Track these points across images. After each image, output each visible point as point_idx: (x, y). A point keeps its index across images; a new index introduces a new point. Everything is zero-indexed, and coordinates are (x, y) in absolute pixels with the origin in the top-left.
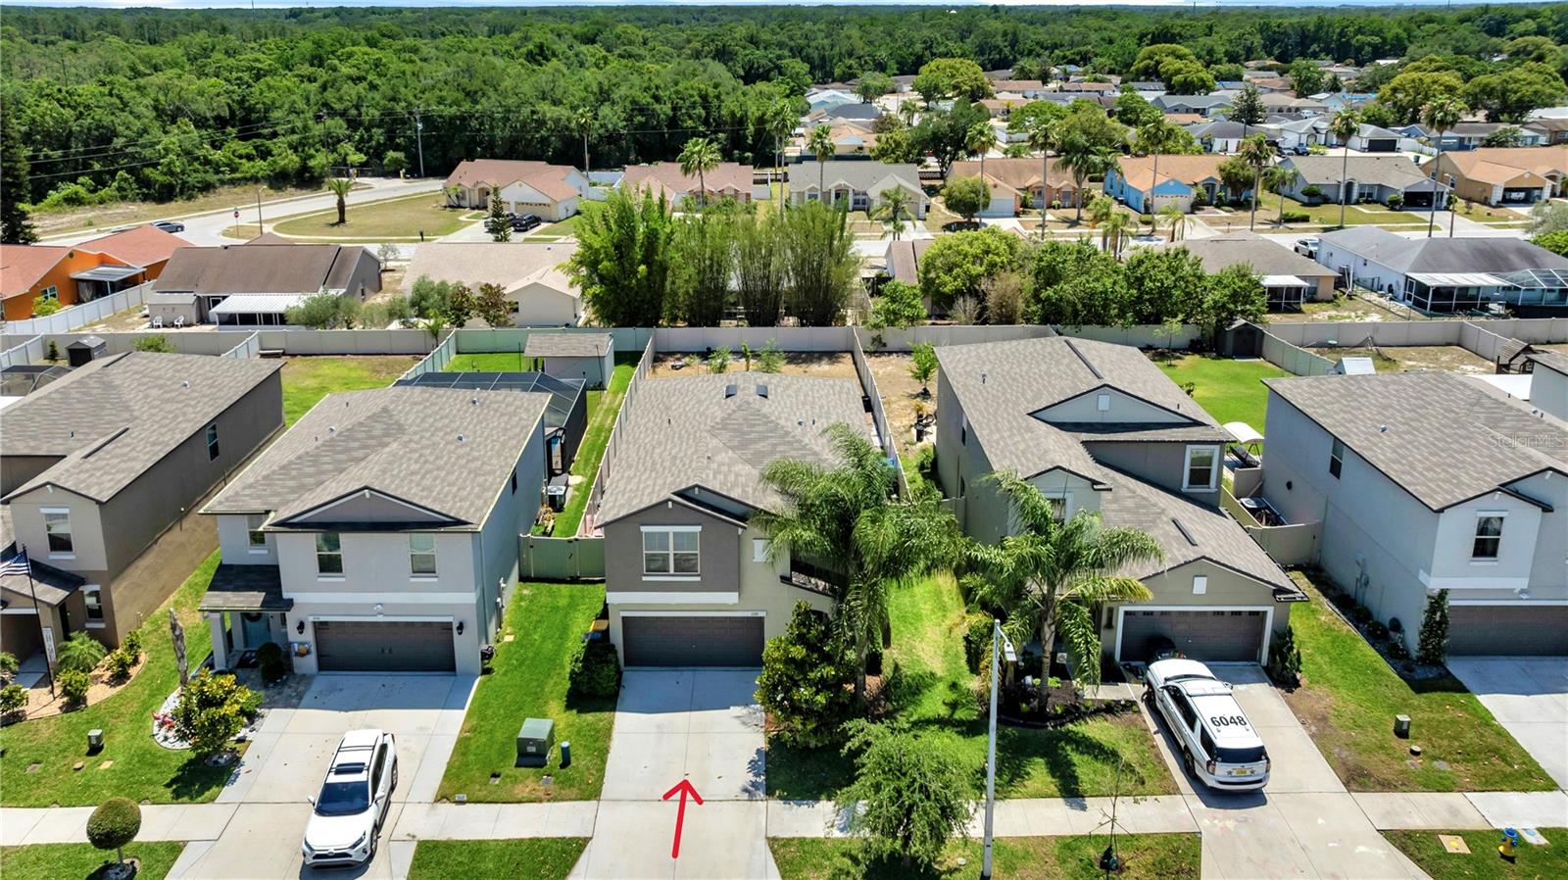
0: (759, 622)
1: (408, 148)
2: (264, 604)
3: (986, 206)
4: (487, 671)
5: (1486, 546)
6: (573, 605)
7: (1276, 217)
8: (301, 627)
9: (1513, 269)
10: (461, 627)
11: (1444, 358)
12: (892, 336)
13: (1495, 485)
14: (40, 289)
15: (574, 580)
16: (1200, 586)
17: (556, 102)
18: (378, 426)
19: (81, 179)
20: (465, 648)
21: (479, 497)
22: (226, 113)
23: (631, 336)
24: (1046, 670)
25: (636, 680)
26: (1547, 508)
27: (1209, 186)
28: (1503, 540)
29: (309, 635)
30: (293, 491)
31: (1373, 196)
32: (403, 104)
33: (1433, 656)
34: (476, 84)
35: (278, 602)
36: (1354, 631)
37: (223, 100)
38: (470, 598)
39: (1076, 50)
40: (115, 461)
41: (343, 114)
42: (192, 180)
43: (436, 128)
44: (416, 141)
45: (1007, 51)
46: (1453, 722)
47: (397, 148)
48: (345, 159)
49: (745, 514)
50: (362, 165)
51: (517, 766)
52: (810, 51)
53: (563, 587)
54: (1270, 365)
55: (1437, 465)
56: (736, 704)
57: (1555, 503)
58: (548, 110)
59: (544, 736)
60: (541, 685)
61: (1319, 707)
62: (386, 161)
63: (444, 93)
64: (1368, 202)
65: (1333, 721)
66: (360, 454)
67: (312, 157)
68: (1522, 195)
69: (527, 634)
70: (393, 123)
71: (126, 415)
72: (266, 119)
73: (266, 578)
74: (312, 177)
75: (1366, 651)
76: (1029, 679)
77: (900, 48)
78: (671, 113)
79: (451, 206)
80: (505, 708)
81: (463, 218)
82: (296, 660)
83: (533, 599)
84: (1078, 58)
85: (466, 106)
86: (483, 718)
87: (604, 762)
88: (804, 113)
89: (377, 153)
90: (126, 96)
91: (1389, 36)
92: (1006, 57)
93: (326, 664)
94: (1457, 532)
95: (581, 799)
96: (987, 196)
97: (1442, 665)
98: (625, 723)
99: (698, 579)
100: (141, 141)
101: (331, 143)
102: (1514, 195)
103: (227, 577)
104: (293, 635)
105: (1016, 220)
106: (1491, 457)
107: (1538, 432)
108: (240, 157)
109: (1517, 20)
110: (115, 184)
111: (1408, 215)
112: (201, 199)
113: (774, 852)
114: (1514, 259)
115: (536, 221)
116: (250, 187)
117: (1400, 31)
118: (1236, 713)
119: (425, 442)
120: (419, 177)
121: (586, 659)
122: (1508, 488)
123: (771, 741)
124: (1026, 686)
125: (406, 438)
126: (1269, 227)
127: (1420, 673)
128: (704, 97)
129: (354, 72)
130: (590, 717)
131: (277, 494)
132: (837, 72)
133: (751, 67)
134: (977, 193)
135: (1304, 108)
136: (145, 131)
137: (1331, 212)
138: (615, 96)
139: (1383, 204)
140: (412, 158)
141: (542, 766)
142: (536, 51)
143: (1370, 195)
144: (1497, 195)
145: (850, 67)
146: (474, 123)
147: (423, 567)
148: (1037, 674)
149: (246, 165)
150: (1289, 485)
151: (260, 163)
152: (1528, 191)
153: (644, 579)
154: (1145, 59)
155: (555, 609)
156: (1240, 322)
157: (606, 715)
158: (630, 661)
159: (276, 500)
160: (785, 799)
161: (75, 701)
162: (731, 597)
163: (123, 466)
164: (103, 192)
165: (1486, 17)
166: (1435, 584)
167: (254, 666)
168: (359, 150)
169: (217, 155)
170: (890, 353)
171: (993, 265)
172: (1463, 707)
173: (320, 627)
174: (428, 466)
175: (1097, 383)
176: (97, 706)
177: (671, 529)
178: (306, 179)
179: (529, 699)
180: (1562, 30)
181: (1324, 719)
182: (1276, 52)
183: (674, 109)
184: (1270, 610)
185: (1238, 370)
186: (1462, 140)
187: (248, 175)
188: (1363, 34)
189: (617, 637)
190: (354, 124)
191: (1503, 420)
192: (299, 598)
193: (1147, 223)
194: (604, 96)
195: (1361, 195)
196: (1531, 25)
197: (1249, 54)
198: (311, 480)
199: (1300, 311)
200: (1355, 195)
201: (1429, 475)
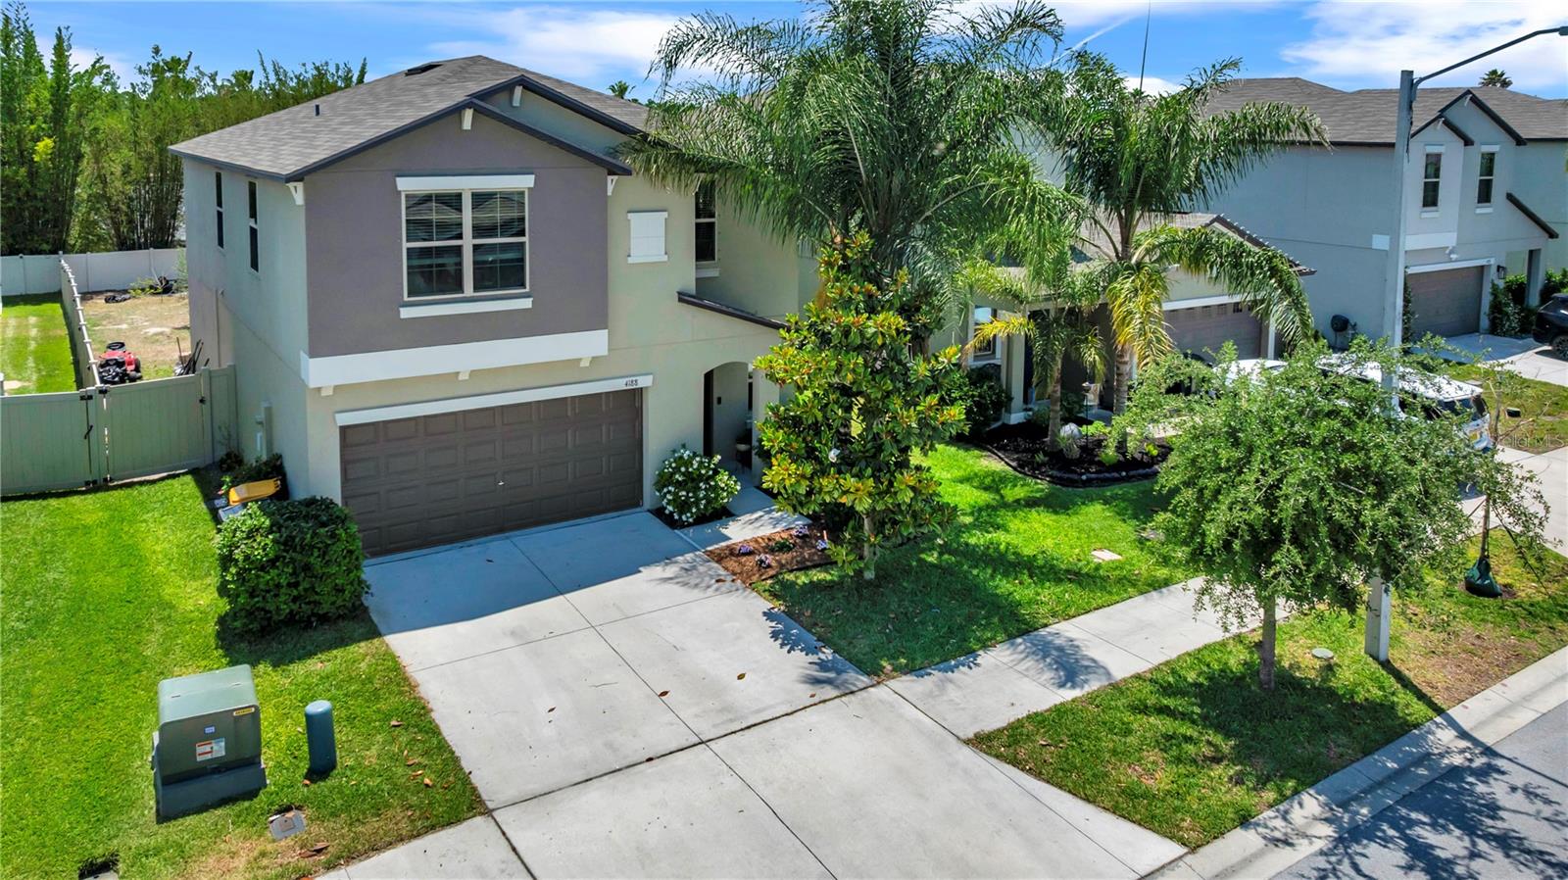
0: (631, 401)
51: (164, 816)
80: (42, 711)
87: (435, 731)
95: (432, 828)
98: (429, 650)
99: (527, 303)
113: (1015, 762)
141: (251, 794)
153: (406, 313)
160: (912, 670)
162: (588, 344)
177: (467, 185)
179: (110, 679)
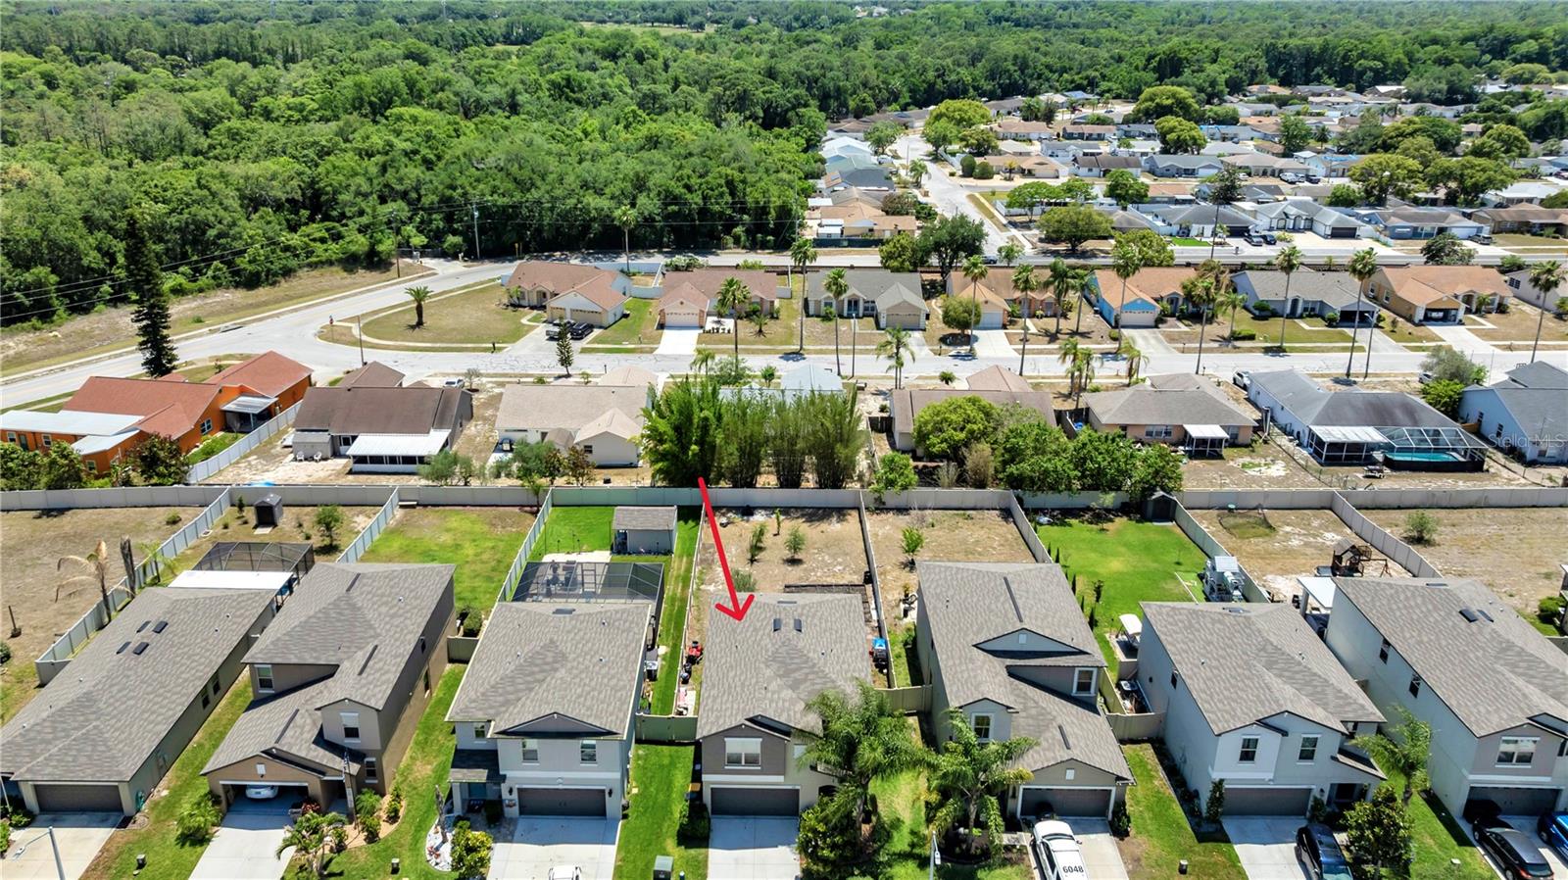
0: (796, 793)
1: (466, 233)
2: (488, 778)
3: (977, 322)
4: (625, 817)
5: (1247, 755)
6: (672, 764)
7: (1227, 334)
8: (511, 791)
9: (1396, 424)
10: (610, 793)
11: (1316, 523)
12: (891, 497)
13: (1254, 720)
14: (202, 428)
15: (671, 743)
16: (1070, 775)
17: (600, 193)
18: (550, 654)
19: (182, 269)
20: (613, 805)
21: (620, 710)
22: (298, 196)
23: (688, 495)
24: (972, 824)
25: (720, 825)
26: (1284, 733)
27: (1173, 300)
28: (1258, 751)
29: (515, 796)
30: (502, 705)
31: (1315, 311)
32: (459, 191)
33: (1214, 819)
34: (525, 174)
35: (496, 777)
36: (1173, 795)
37: (295, 183)
38: (617, 775)
39: (1084, 74)
40: (378, 675)
41: (404, 195)
42: (275, 267)
43: (489, 216)
44: (472, 227)
45: (1016, 75)
46: (1216, 863)
47: (455, 233)
48: (408, 242)
49: (787, 731)
50: (424, 247)
52: (826, 81)
53: (665, 748)
54: (1178, 530)
55: (1226, 698)
56: (783, 844)
57: (1290, 731)
58: (592, 201)
59: (669, 869)
60: (660, 827)
61: (1138, 852)
62: (445, 245)
63: (497, 183)
64: (1310, 316)
65: (1143, 862)
66: (540, 676)
67: (380, 242)
68: (1441, 314)
69: (646, 788)
70: (450, 208)
71: (372, 632)
72: (335, 200)
73: (487, 758)
74: (381, 261)
75: (1177, 810)
76: (961, 830)
77: (913, 75)
78: (701, 202)
79: (513, 305)
80: (641, 844)
81: (524, 321)
82: (506, 809)
83: (646, 758)
84: (1085, 82)
85: (518, 197)
86: (628, 852)
88: (818, 176)
89: (437, 236)
90: (214, 188)
91: (1391, 60)
92: (1016, 82)
93: (524, 810)
94: (1232, 746)
96: (978, 315)
97: (1220, 823)
98: (716, 856)
99: (760, 768)
100: (232, 232)
101: (394, 225)
102: (1434, 315)
103: (464, 758)
104: (505, 795)
105: (1003, 332)
106: (1258, 697)
107: (1297, 672)
108: (314, 240)
109: (1520, 40)
110: (210, 273)
111: (1341, 333)
112: (284, 285)
114: (1399, 414)
115: (590, 327)
116: (327, 269)
117: (1402, 56)
118: (1079, 864)
119: (582, 667)
120: (476, 259)
121: (689, 817)
122: (1263, 723)
123: (803, 871)
124: (958, 834)
125: (569, 665)
126: (1216, 345)
127: (1207, 828)
128: (730, 184)
129: (408, 146)
130: (693, 852)
131: (491, 707)
132: (852, 104)
133: (770, 106)
134: (969, 313)
135: (1287, 170)
136: (234, 224)
137: (1275, 326)
138: (650, 184)
139: (1323, 318)
140: (469, 240)
142: (563, 83)
143: (1313, 309)
144: (1420, 315)
145: (863, 101)
146: (524, 211)
147: (589, 756)
148: (966, 826)
149: (319, 247)
150: (1151, 680)
151: (333, 246)
152: (1446, 311)
153: (726, 767)
154: (1146, 100)
155: (662, 767)
156: (1159, 493)
157: (703, 850)
158: (714, 812)
159: (492, 711)
161: (372, 837)
162: (780, 779)
163: (384, 678)
164: (203, 281)
165: (1490, 36)
166: (1216, 776)
167: (478, 811)
168: (420, 231)
169: (295, 239)
170: (888, 510)
171: (972, 432)
172: (1222, 853)
173: (520, 790)
174: (587, 688)
175: (1019, 626)
176: (386, 839)
178: (375, 261)
180: (1564, 51)
181: (1138, 860)
182: (1281, 73)
183: (705, 198)
184: (1114, 789)
185: (1152, 536)
186: (1416, 228)
187: (324, 259)
188: (1366, 58)
189: (707, 798)
190: (415, 205)
191: (1276, 662)
192: (509, 774)
193: (1115, 339)
194: (640, 184)
195: (1305, 309)
196: (1532, 46)
197: (1254, 77)
198: (512, 697)
199: (1220, 457)
200: (1299, 311)
201: (1220, 705)
